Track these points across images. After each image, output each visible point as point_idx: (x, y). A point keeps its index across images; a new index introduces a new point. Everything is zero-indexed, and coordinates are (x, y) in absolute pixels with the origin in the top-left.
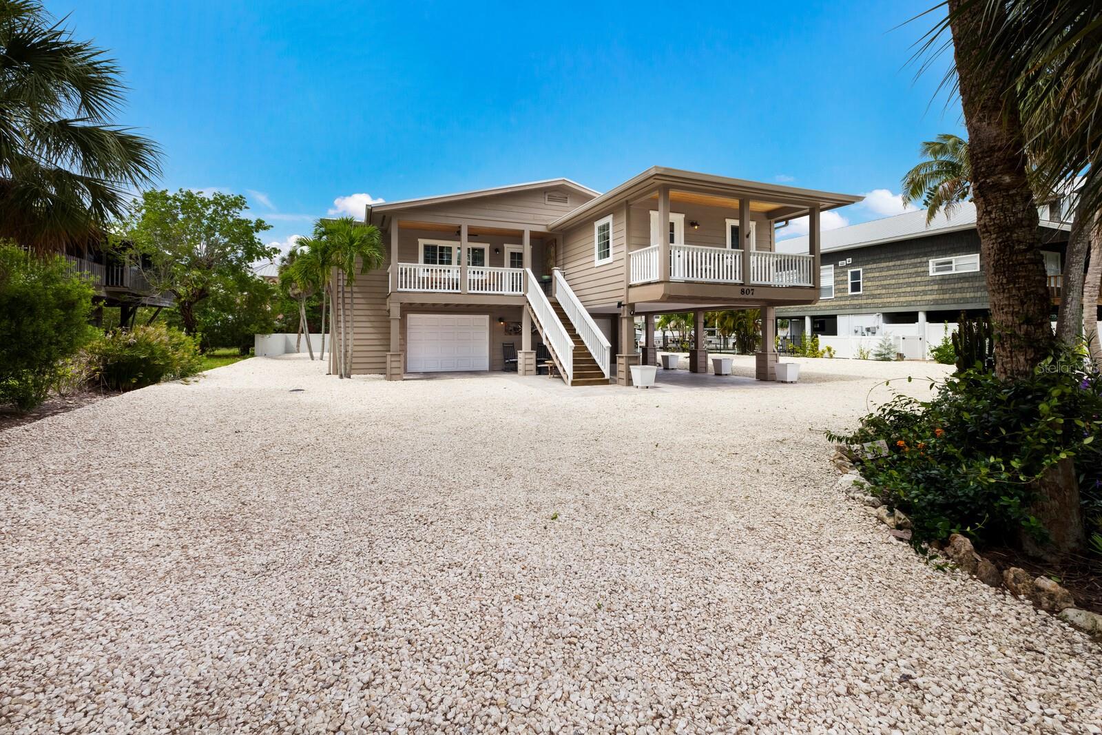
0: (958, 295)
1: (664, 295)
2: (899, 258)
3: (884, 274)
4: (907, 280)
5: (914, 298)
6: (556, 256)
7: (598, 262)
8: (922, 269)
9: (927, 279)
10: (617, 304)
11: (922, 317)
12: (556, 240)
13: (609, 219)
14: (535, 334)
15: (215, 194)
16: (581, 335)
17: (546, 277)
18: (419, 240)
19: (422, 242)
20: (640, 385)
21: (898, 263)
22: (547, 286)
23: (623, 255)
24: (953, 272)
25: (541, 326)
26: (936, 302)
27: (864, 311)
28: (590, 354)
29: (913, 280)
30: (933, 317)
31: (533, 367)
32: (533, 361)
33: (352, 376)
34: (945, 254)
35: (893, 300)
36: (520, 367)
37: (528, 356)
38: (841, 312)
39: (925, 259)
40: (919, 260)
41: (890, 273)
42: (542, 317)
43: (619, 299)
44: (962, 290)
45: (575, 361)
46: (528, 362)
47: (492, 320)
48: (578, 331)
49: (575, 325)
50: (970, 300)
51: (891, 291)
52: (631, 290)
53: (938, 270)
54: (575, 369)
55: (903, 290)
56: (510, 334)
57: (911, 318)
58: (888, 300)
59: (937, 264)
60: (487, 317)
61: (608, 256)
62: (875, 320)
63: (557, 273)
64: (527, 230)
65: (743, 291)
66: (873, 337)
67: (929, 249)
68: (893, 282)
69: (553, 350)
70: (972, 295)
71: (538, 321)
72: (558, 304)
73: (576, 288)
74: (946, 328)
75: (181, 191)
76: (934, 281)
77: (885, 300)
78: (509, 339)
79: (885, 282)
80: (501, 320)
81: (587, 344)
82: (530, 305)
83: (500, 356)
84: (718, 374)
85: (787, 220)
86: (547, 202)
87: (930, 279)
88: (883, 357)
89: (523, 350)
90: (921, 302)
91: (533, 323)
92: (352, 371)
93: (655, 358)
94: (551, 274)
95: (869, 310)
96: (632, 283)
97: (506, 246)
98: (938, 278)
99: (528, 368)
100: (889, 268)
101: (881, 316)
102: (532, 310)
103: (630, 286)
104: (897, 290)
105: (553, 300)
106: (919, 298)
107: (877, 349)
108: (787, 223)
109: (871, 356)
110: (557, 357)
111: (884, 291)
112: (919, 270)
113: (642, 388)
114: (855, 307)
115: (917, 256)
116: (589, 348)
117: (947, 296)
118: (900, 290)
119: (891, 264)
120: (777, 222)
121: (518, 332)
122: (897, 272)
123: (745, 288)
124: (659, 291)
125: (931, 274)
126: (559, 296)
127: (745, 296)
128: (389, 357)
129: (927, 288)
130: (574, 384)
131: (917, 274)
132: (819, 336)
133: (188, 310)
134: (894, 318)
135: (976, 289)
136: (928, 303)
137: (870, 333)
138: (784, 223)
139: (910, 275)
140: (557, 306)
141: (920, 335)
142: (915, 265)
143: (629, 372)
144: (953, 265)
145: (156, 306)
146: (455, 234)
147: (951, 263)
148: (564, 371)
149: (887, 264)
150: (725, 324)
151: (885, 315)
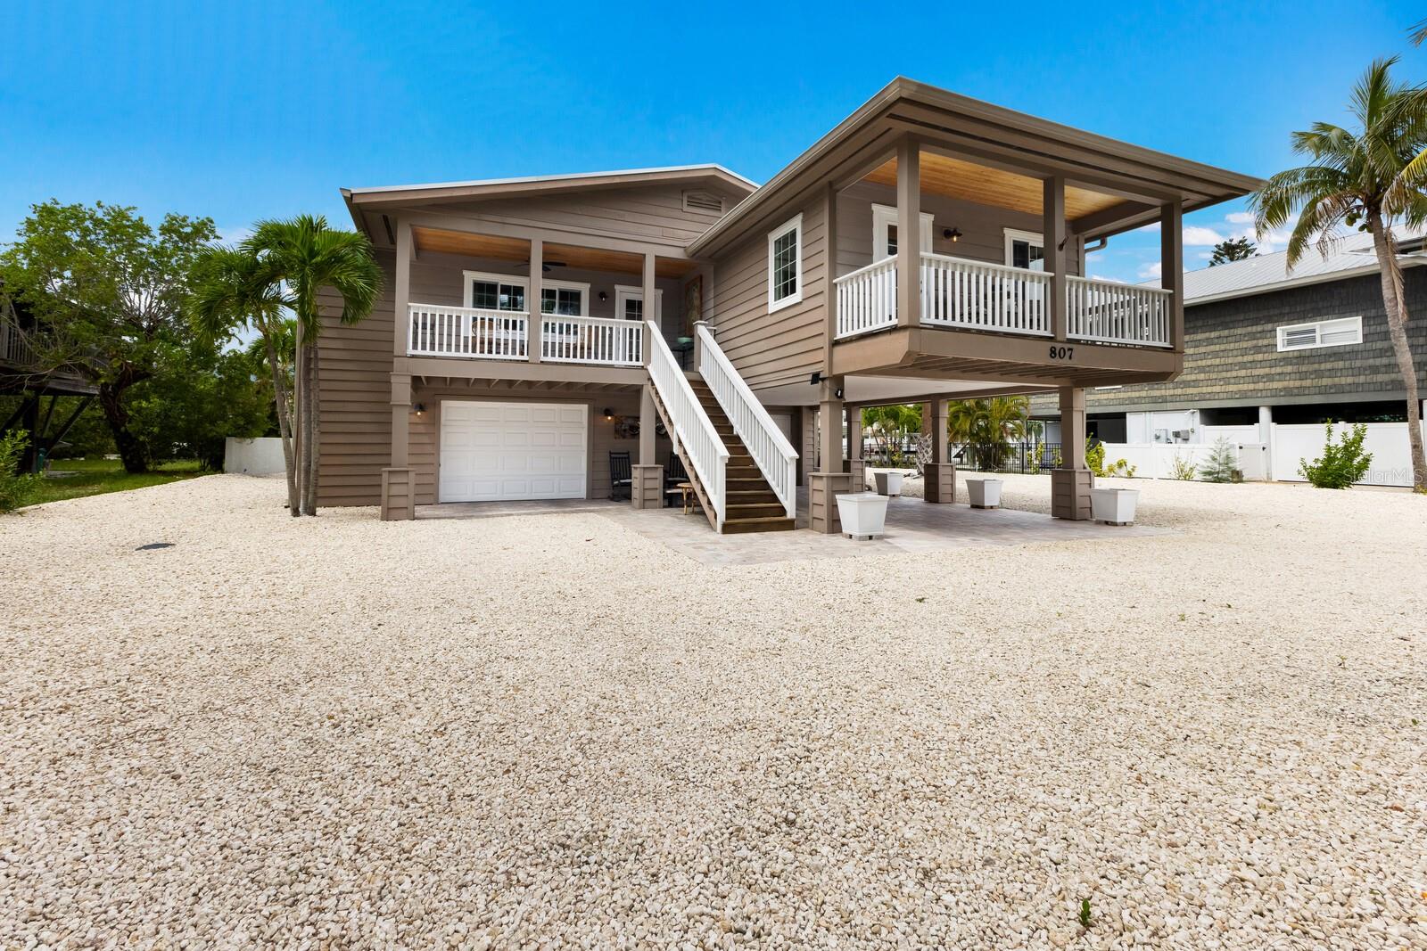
0: (1325, 381)
1: (908, 354)
2: (1226, 326)
3: (1202, 350)
4: (1240, 359)
5: (1251, 387)
6: (702, 304)
7: (774, 305)
8: (1265, 342)
9: (1274, 356)
10: (810, 377)
11: (1265, 414)
12: (701, 277)
13: (796, 224)
14: (662, 435)
15: (169, 215)
16: (743, 438)
17: (684, 340)
18: (465, 273)
19: (470, 277)
20: (856, 533)
21: (1226, 332)
22: (686, 355)
23: (823, 285)
24: (1318, 345)
25: (670, 421)
26: (1288, 392)
27: (1169, 406)
28: (758, 472)
29: (1250, 358)
30: (1283, 415)
31: (658, 494)
32: (659, 483)
33: (319, 511)
34: (1303, 317)
35: (1217, 389)
36: (635, 493)
37: (648, 475)
38: (1133, 407)
39: (1269, 326)
40: (1259, 328)
41: (1212, 348)
42: (672, 405)
43: (814, 369)
44: (1332, 372)
45: (730, 485)
46: (649, 484)
47: (593, 413)
48: (738, 430)
49: (733, 420)
50: (1348, 388)
51: (1213, 376)
52: (838, 350)
53: (1290, 343)
54: (730, 499)
55: (1234, 374)
56: (624, 437)
57: (1248, 416)
58: (1209, 389)
59: (1289, 334)
60: (584, 408)
61: (793, 291)
62: (1188, 420)
63: (703, 331)
64: (651, 254)
65: (1053, 352)
66: (1184, 445)
67: (1277, 312)
68: (1217, 361)
69: (691, 464)
70: (1350, 380)
71: (666, 411)
72: (704, 383)
73: (735, 354)
74: (1330, 431)
75: (99, 205)
76: (1286, 359)
77: (1205, 390)
78: (621, 445)
79: (1203, 363)
80: (607, 412)
81: (753, 453)
82: (653, 384)
83: (604, 474)
84: (978, 506)
85: (1103, 238)
86: (686, 208)
87: (1280, 356)
88: (1215, 477)
89: (642, 465)
90: (1264, 393)
91: (658, 418)
92: (319, 501)
93: (863, 477)
94: (690, 332)
95: (1178, 405)
96: (839, 336)
97: (618, 288)
98: (1291, 355)
99: (649, 495)
100: (1210, 342)
101: (1198, 415)
102: (657, 393)
103: (837, 343)
104: (1224, 374)
105: (693, 376)
106: (1261, 386)
107: (1206, 464)
108: (1103, 243)
109: (1197, 475)
110: (697, 477)
111: (1202, 376)
112: (1261, 342)
113: (861, 538)
114: (1155, 400)
115: (1256, 322)
116: (757, 460)
117: (1308, 383)
118: (1229, 375)
119: (1213, 335)
120: (1088, 240)
121: (634, 431)
122: (1223, 347)
123: (1058, 346)
124: (897, 346)
125: (1280, 349)
126: (705, 371)
127: (1056, 362)
128: (385, 476)
129: (1273, 371)
130: (727, 529)
131: (1257, 349)
132: (1104, 443)
133: (113, 398)
134: (1218, 417)
135: (1356, 372)
136: (1276, 393)
137: (1179, 440)
138: (1097, 243)
139: (1244, 352)
140: (700, 387)
141: (1263, 443)
142: (1253, 336)
143: (833, 507)
144: (1318, 335)
145: (80, 394)
146: (520, 263)
147: (1314, 331)
148: (709, 503)
149: (1207, 335)
150: (957, 425)
151: (1202, 411)
